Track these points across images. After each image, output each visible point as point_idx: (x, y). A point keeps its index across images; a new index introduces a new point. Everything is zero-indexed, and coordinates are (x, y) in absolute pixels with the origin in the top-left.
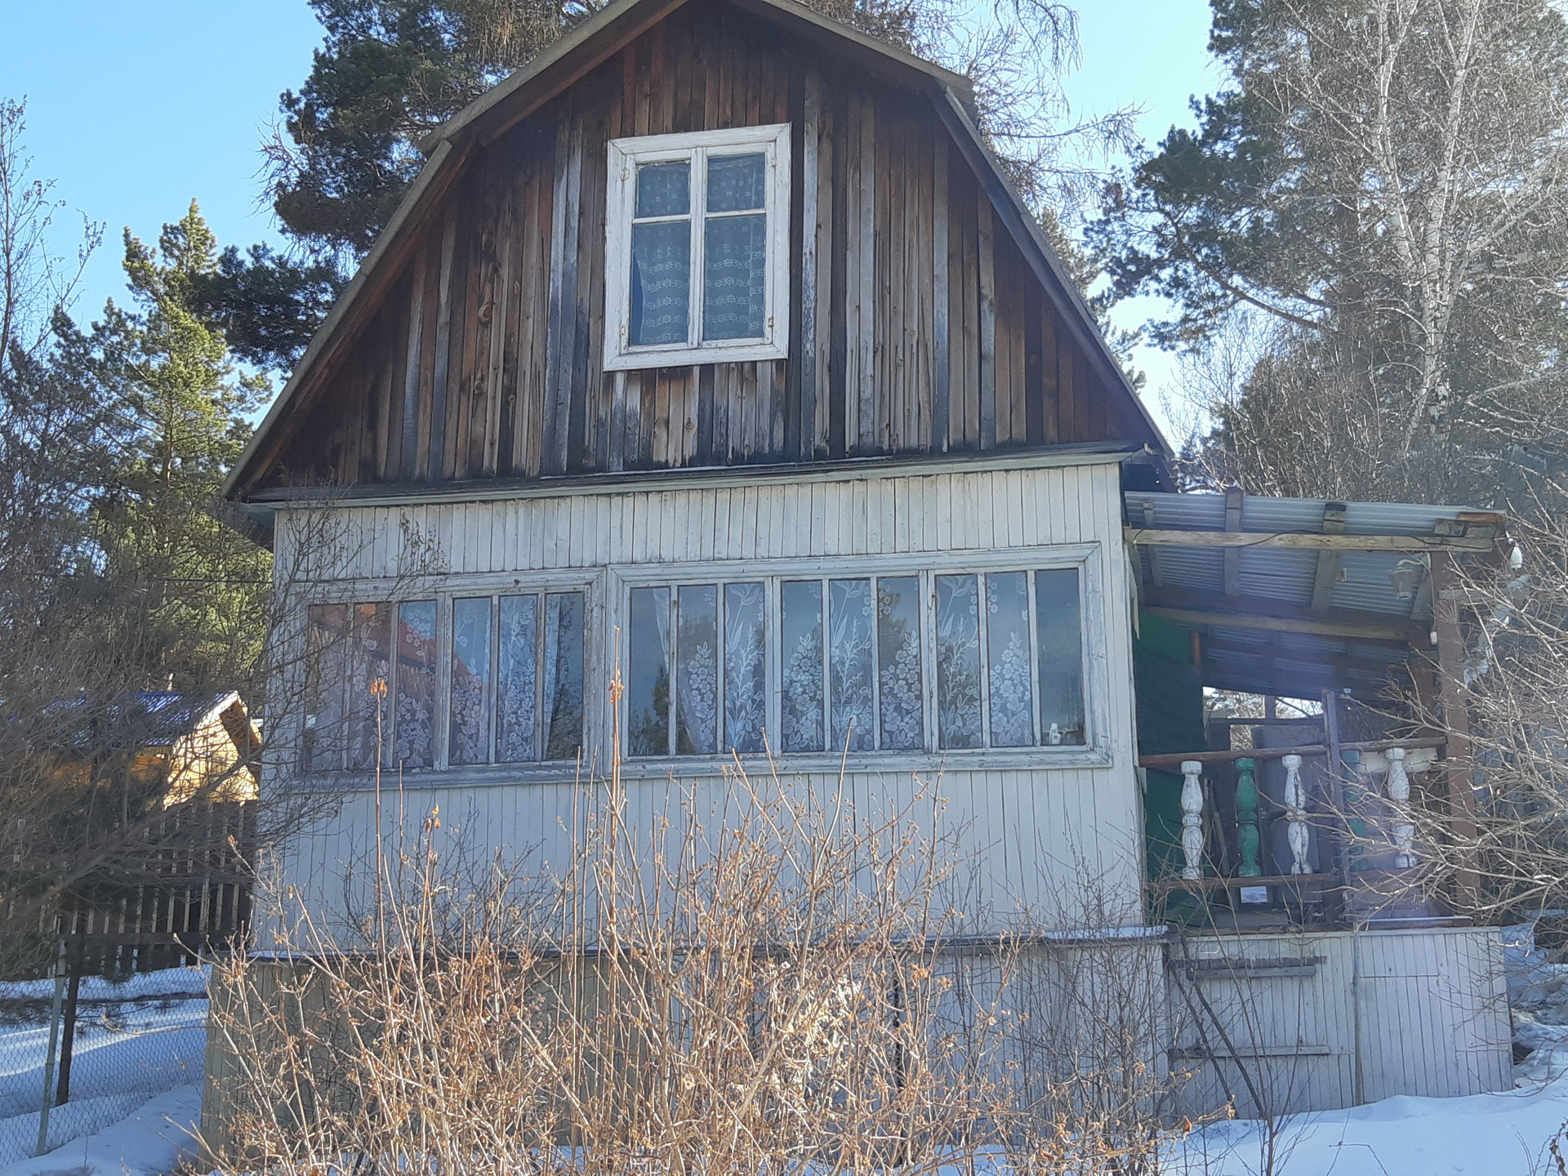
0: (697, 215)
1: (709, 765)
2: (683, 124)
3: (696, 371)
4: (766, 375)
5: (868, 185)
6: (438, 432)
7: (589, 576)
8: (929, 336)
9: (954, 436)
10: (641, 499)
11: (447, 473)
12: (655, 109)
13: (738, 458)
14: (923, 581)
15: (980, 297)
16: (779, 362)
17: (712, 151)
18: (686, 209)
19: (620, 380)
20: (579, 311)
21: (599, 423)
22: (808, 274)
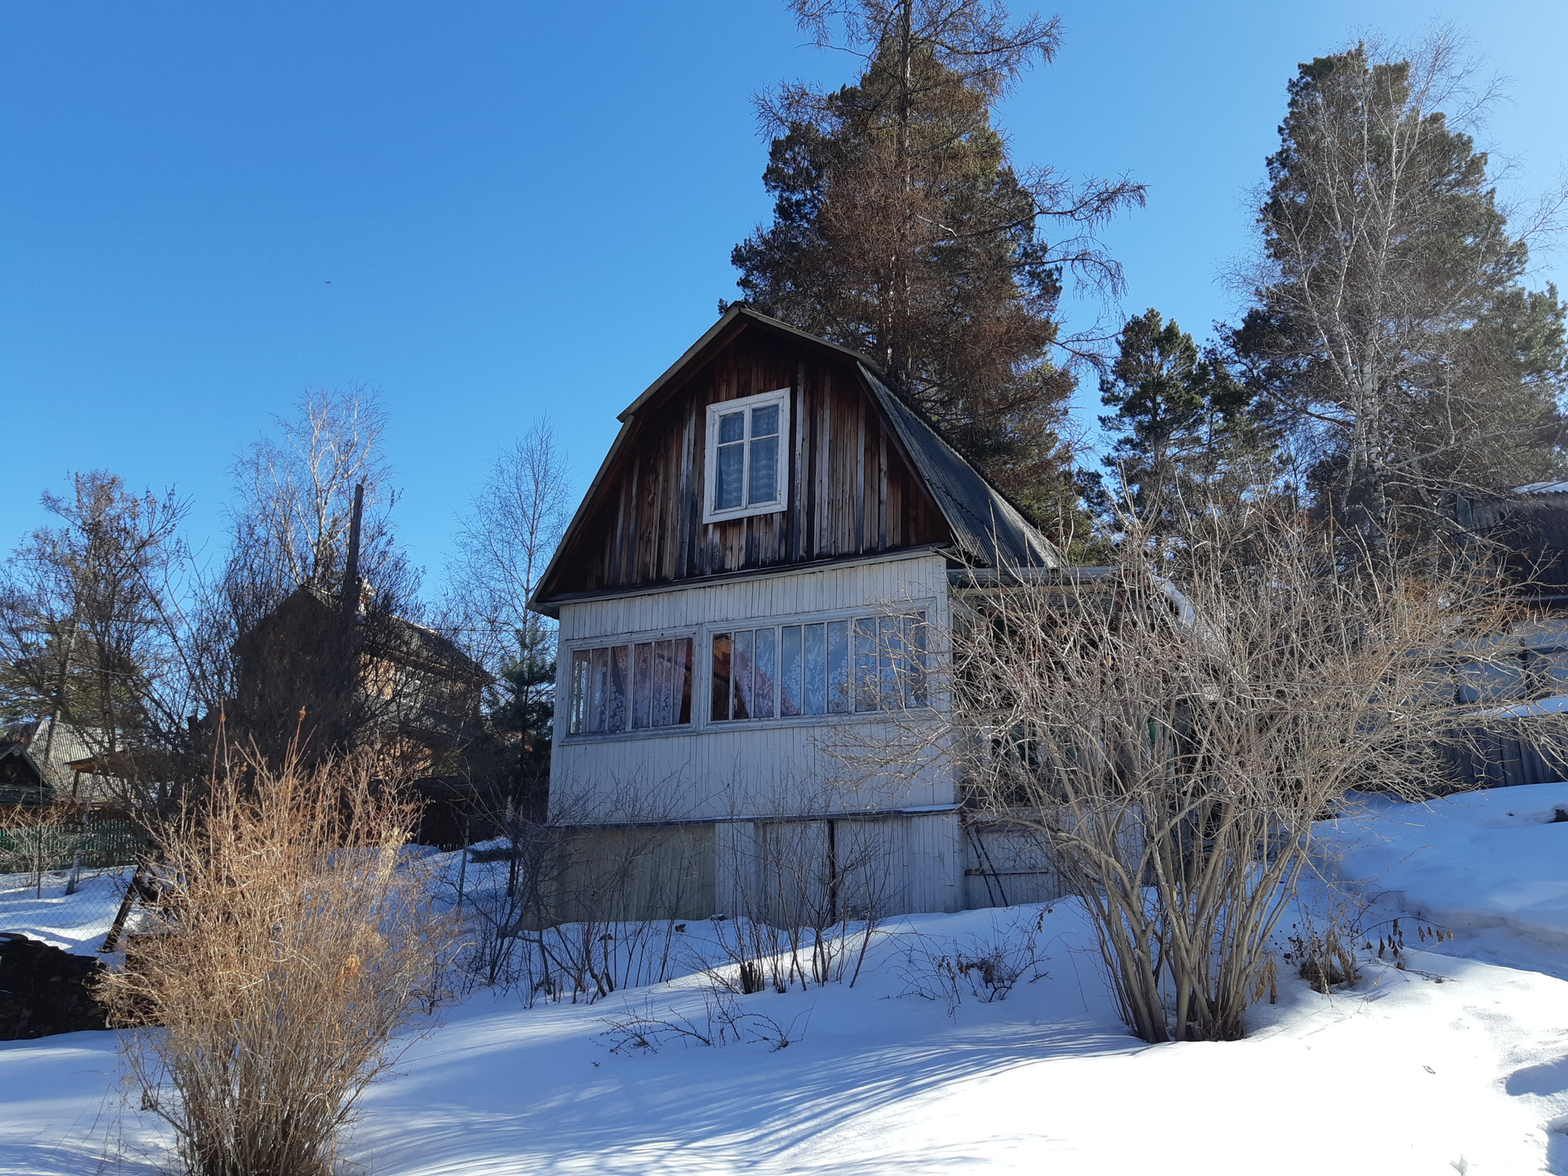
0: (747, 440)
1: (746, 724)
2: (742, 394)
3: (745, 520)
4: (777, 519)
5: (827, 416)
6: (630, 561)
7: (694, 630)
8: (855, 493)
9: (866, 545)
10: (719, 588)
11: (634, 581)
12: (729, 387)
13: (764, 564)
14: (849, 624)
15: (880, 470)
16: (784, 512)
17: (754, 406)
18: (742, 437)
19: (711, 527)
20: (693, 494)
21: (702, 551)
22: (798, 466)
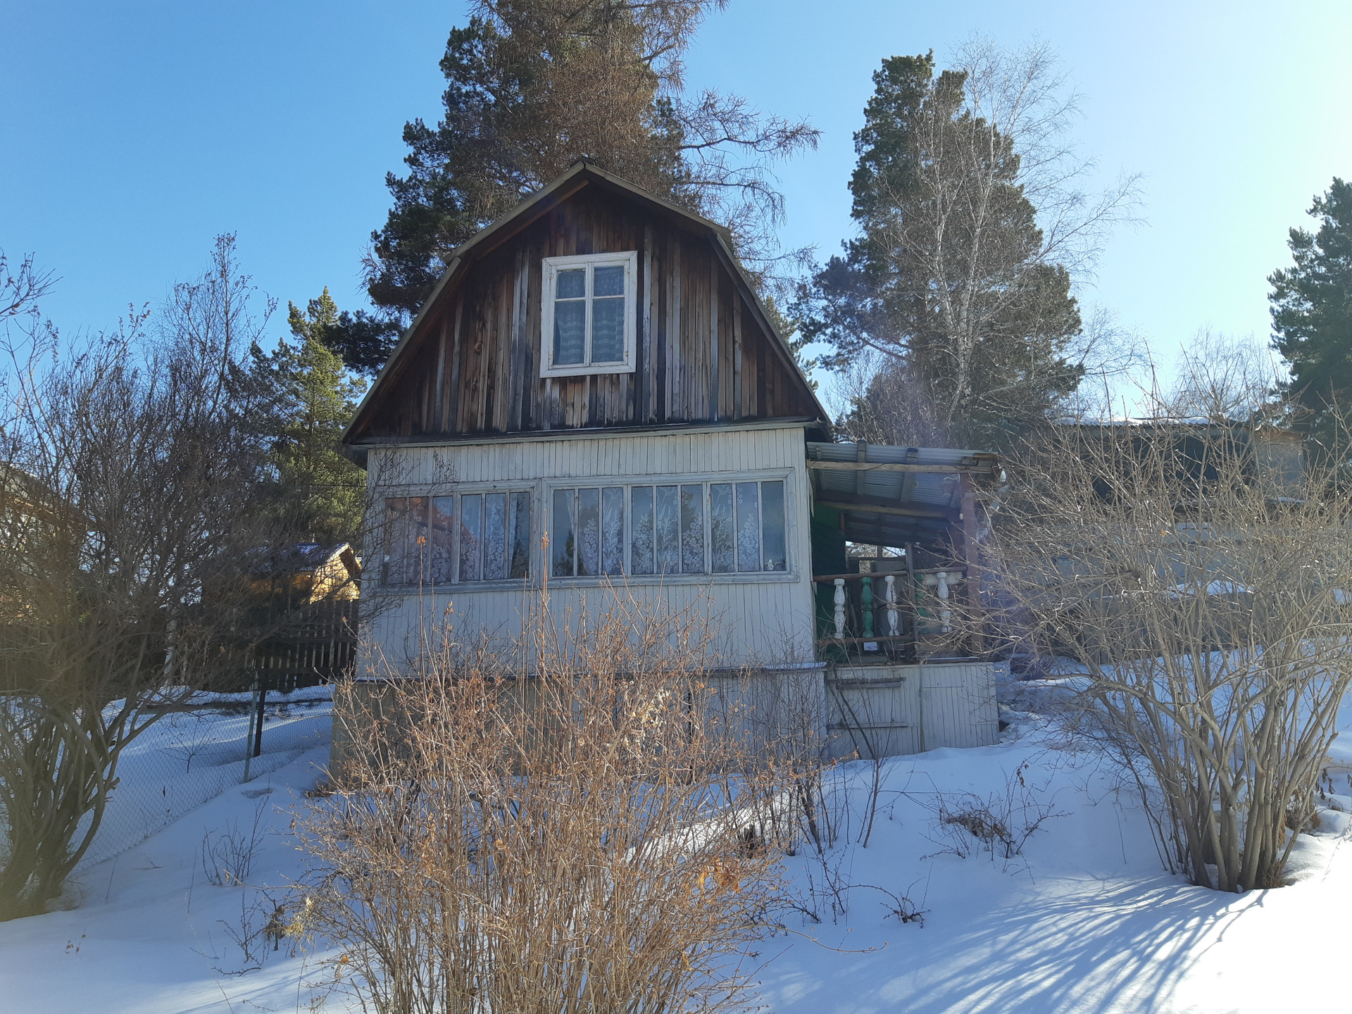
0: (589, 298)
1: (594, 581)
2: (582, 251)
3: (588, 378)
4: (624, 381)
5: (677, 283)
6: (454, 410)
7: (532, 484)
8: (708, 361)
9: (721, 413)
10: (559, 444)
11: (459, 429)
12: (567, 243)
13: (610, 424)
14: (704, 487)
15: (734, 342)
16: (631, 374)
17: (597, 265)
18: (583, 294)
19: (548, 382)
20: (527, 347)
21: (538, 405)
22: (646, 329)
